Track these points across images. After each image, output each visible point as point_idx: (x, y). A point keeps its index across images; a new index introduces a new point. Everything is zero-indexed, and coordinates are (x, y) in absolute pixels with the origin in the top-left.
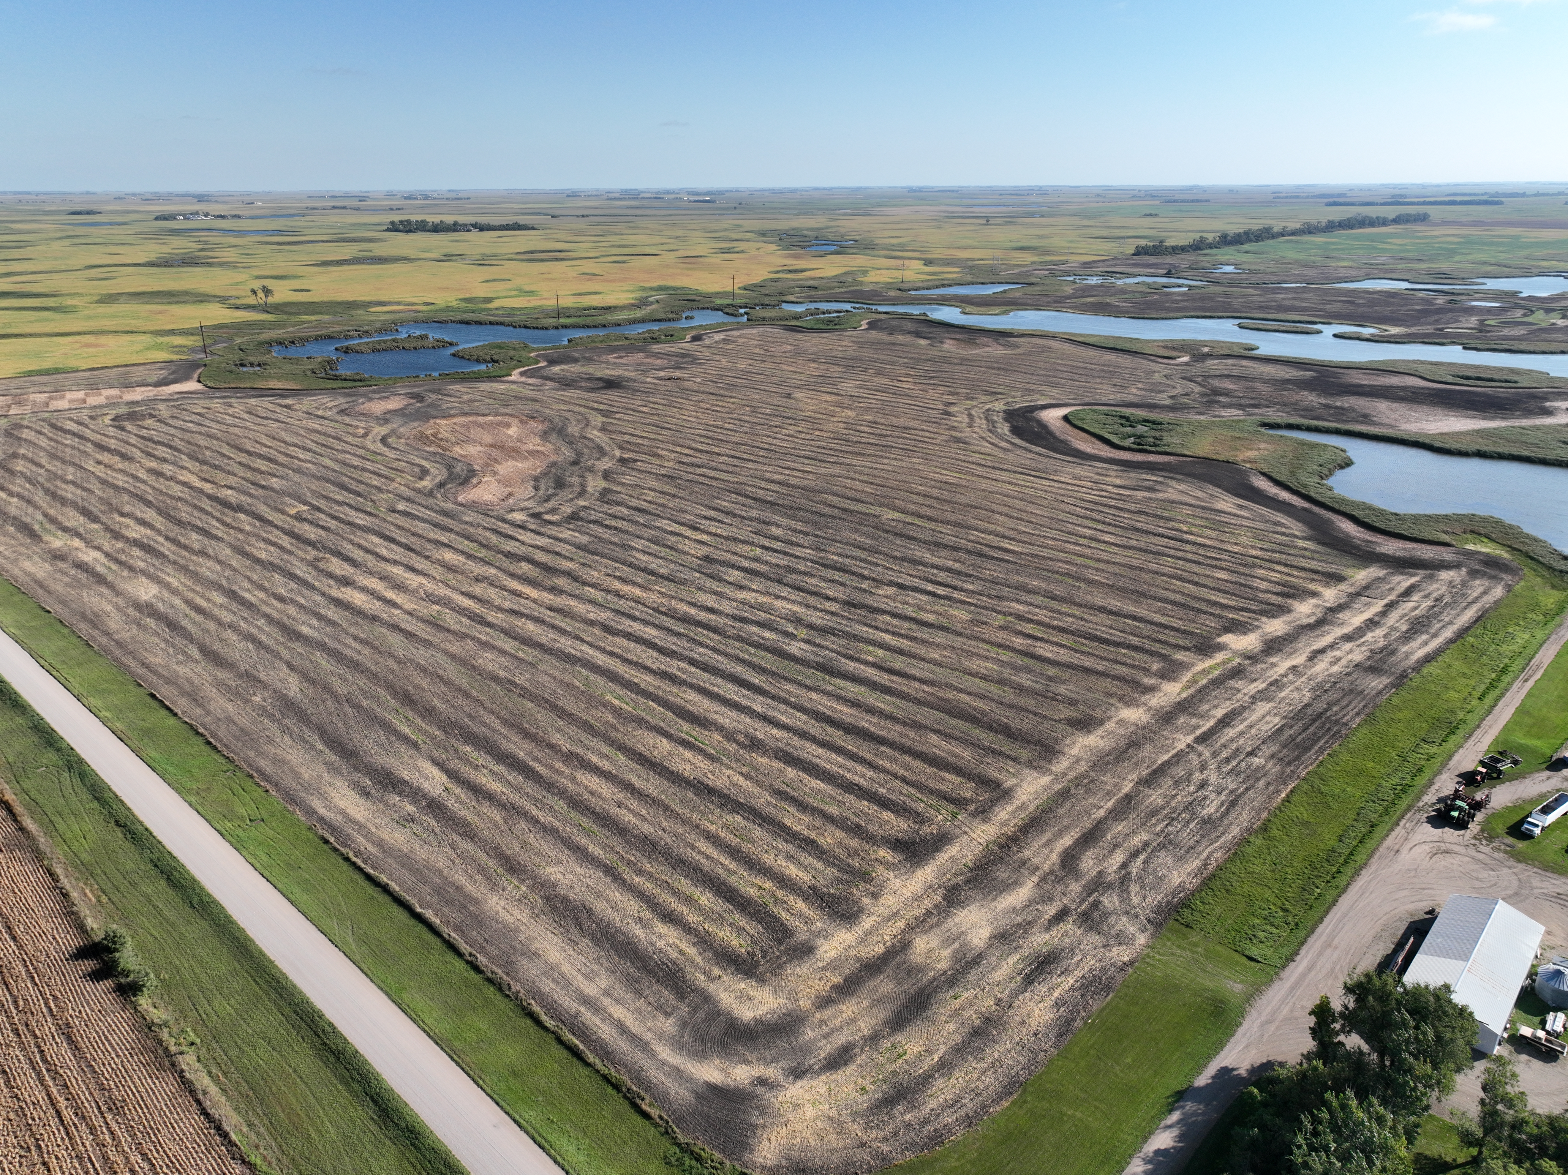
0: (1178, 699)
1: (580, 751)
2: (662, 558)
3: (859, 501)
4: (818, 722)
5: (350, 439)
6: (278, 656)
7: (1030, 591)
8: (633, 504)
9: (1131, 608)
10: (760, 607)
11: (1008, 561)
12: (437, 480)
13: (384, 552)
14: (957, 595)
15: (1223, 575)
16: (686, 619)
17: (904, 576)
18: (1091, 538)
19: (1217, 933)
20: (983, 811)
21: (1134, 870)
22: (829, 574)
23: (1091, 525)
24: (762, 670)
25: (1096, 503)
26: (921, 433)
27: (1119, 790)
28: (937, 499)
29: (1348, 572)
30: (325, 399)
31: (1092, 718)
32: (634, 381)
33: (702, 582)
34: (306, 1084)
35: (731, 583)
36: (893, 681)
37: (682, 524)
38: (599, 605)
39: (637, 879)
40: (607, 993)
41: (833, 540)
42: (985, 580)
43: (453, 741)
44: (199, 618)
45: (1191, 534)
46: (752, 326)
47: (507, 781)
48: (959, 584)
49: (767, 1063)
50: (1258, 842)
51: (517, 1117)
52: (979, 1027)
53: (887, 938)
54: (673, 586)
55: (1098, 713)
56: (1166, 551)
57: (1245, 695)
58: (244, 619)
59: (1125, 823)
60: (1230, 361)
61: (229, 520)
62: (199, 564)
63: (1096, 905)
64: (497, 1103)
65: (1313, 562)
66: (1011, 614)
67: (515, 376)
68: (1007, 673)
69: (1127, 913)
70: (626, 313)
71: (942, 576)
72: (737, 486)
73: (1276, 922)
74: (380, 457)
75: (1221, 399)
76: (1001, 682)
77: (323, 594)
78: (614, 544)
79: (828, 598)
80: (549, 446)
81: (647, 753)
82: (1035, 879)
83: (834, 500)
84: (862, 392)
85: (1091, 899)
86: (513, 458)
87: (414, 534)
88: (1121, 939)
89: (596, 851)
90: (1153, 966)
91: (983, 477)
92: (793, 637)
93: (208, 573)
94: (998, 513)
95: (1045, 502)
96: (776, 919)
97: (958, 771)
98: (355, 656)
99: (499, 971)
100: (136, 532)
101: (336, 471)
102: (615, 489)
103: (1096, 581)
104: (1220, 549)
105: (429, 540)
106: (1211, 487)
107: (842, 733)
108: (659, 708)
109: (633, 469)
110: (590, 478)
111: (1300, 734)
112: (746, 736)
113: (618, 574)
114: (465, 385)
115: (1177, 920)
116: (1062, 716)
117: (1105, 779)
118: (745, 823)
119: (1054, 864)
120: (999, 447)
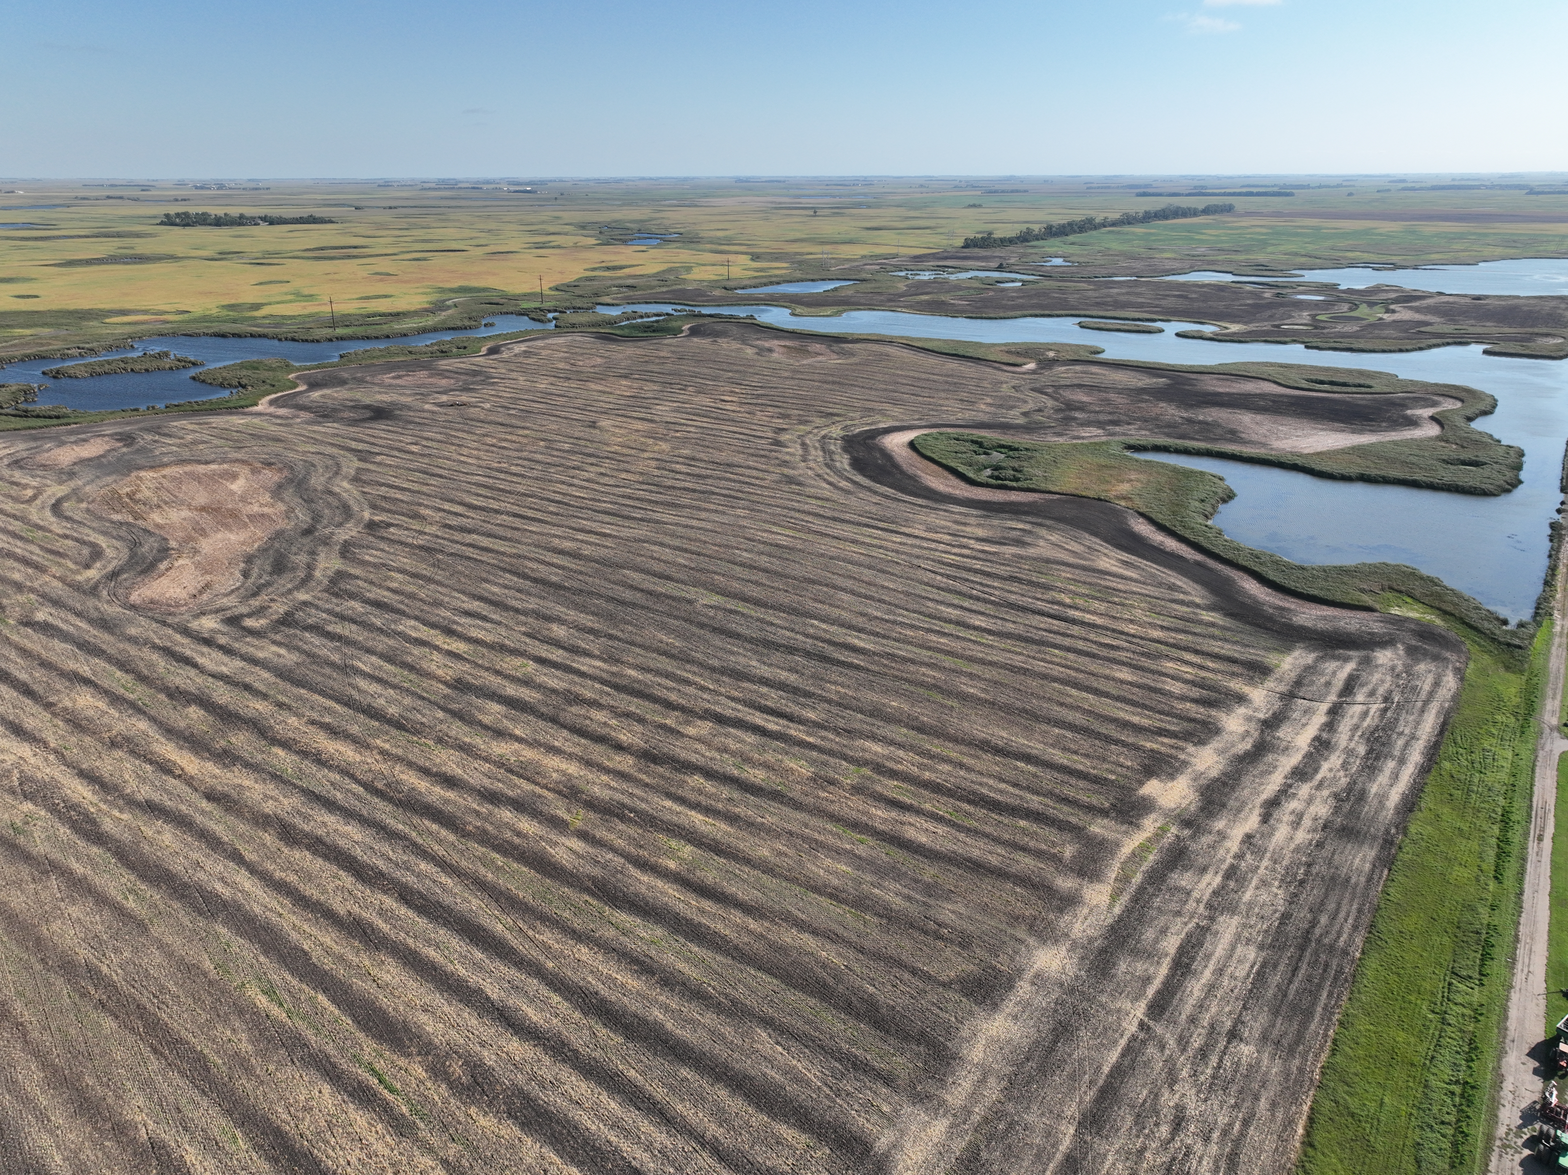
0: (1110, 921)
2: (394, 687)
3: (669, 578)
4: (585, 1015)
5: (10, 506)
7: (890, 719)
8: (372, 596)
9: (1022, 741)
10: (524, 772)
11: (857, 668)
12: (110, 568)
14: (793, 731)
15: (1125, 674)
16: (409, 803)
17: (723, 700)
18: (958, 623)
22: (623, 702)
23: (956, 602)
24: (511, 904)
25: (958, 567)
26: (747, 472)
27: (1056, 1146)
28: (766, 571)
29: (1271, 659)
31: (997, 975)
32: (409, 408)
33: (444, 727)
35: (486, 727)
37: (433, 626)
38: (285, 782)
41: (632, 643)
42: (829, 701)
45: (1076, 608)
46: (559, 335)
48: (795, 710)
54: (402, 737)
55: (1003, 963)
56: (1051, 637)
60: (1078, 368)
65: (1227, 646)
66: (866, 763)
67: (263, 406)
68: (867, 881)
70: (416, 319)
71: (774, 698)
72: (515, 561)
74: (40, 533)
75: (1077, 415)
78: (332, 665)
79: (619, 747)
80: (281, 507)
81: (290, 1129)
83: (636, 577)
84: (680, 418)
86: (227, 527)
87: (42, 663)
91: (823, 535)
92: (562, 827)
94: (842, 590)
97: (802, 1117)
102: (353, 571)
103: (972, 696)
104: (1114, 631)
105: (63, 674)
106: (1087, 536)
107: (621, 1040)
108: (332, 1008)
109: (383, 538)
110: (323, 555)
111: (1290, 982)
112: (466, 1063)
113: (327, 719)
114: (194, 420)
116: (953, 974)
117: (1030, 1119)
120: (838, 488)
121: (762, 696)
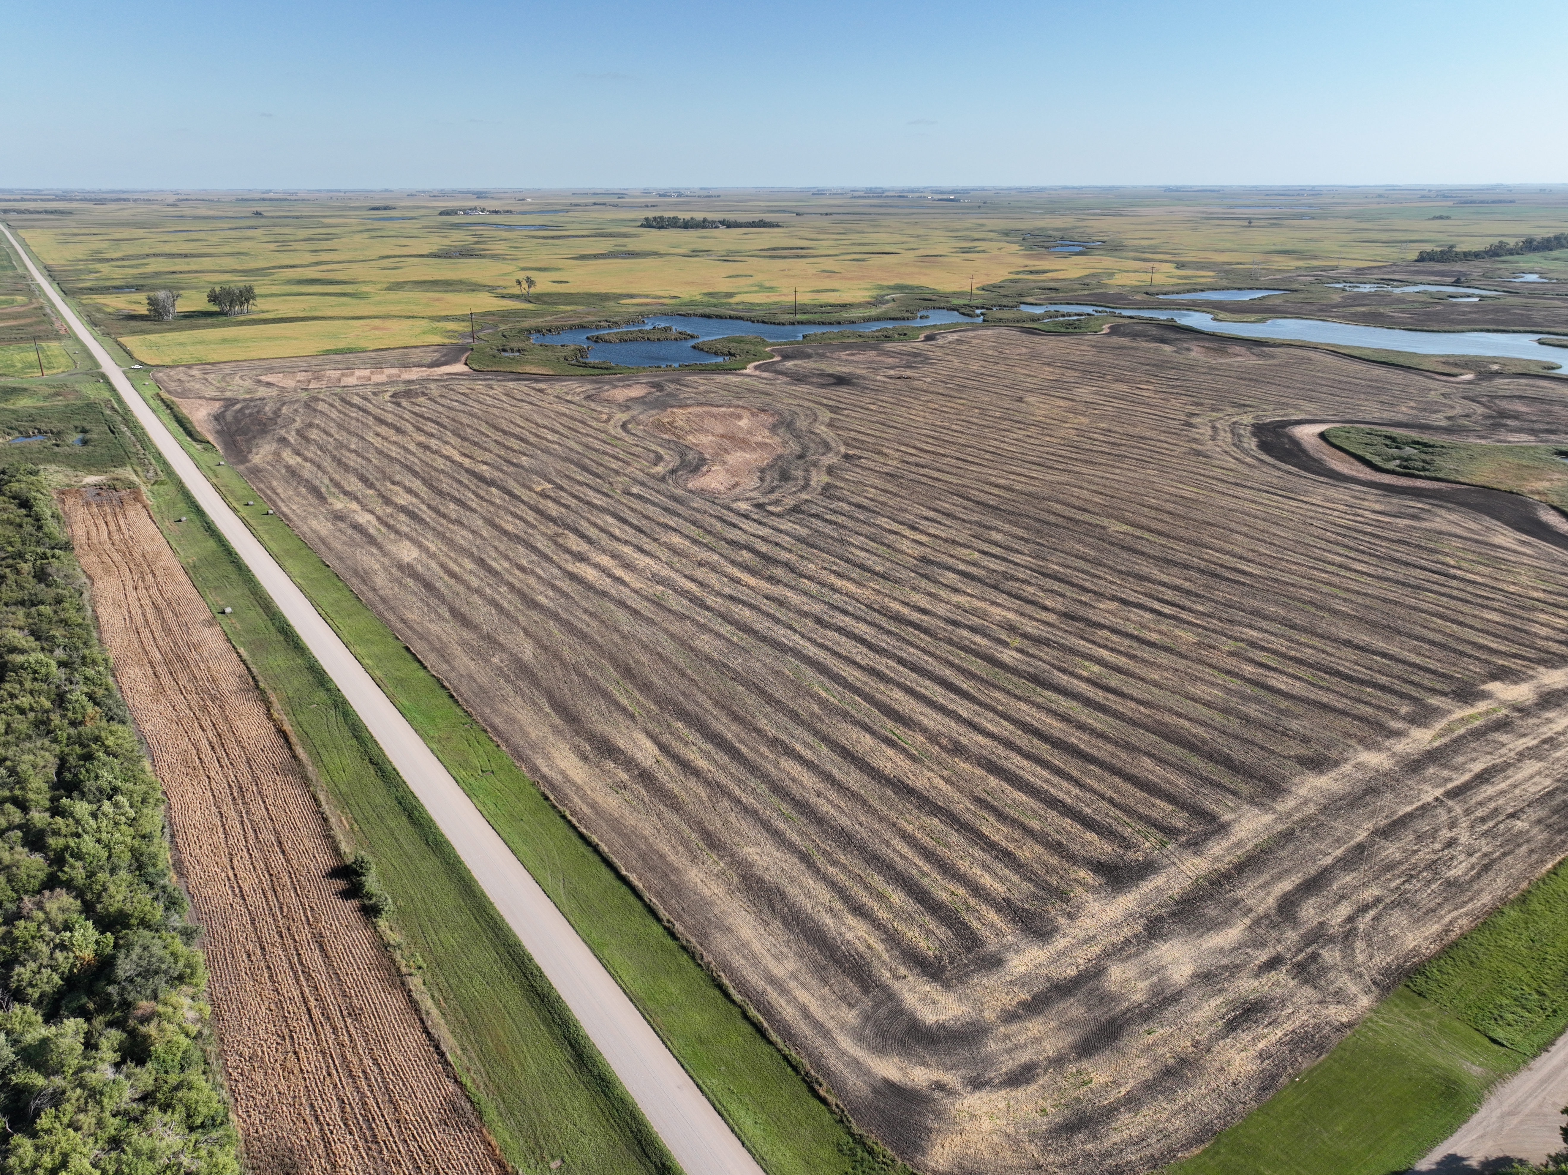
0: (1428, 747)
1: (785, 738)
2: (878, 556)
3: (1085, 510)
4: (1025, 733)
5: (594, 424)
6: (516, 622)
7: (1266, 618)
8: (854, 501)
9: (1381, 644)
10: (974, 612)
11: (1244, 584)
12: (670, 467)
13: (617, 532)
14: (1184, 615)
15: (1495, 617)
16: (897, 618)
17: (1128, 591)
18: (1340, 566)
19: (1456, 1007)
20: (1196, 844)
21: (1362, 926)
22: (1048, 583)
23: (1342, 552)
24: (971, 676)
25: (1350, 529)
26: (1159, 444)
27: (1351, 838)
28: (1171, 513)
30: (574, 385)
31: (1327, 759)
32: (865, 378)
33: (916, 582)
34: (513, 1020)
35: (946, 586)
36: (1107, 699)
37: (901, 523)
38: (814, 597)
39: (831, 870)
40: (794, 976)
41: (1055, 549)
42: (1217, 602)
43: (667, 716)
44: (451, 582)
45: (1460, 569)
46: (987, 328)
47: (714, 759)
48: (1188, 604)
49: (947, 1069)
50: (1513, 914)
51: (700, 1083)
52: (1172, 1067)
53: (1081, 961)
54: (887, 584)
55: (1333, 754)
56: (1428, 585)
57: (1510, 750)
58: (490, 585)
59: (1354, 874)
60: (1523, 381)
61: (482, 493)
62: (455, 532)
63: (1314, 957)
64: (683, 1066)
66: (1242, 640)
67: (750, 369)
68: (1233, 701)
69: (1350, 970)
70: (862, 310)
71: (1169, 595)
72: (960, 488)
73: (1529, 1005)
74: (619, 442)
75: (1509, 422)
76: (1226, 711)
77: (560, 568)
78: (833, 538)
79: (1045, 608)
80: (778, 439)
81: (849, 747)
82: (1248, 921)
83: (1059, 508)
84: (1098, 399)
85: (1309, 950)
86: (742, 449)
87: (645, 517)
88: (1340, 997)
89: (794, 837)
90: (1376, 1031)
91: (1223, 493)
92: (1005, 644)
93: (461, 541)
94: (1237, 532)
95: (1290, 524)
96: (967, 927)
97: (1171, 798)
98: (584, 628)
99: (693, 940)
100: (404, 499)
101: (580, 453)
102: (838, 484)
103: (1343, 612)
104: (1493, 588)
105: (658, 524)
106: (1488, 519)
107: (1049, 747)
108: (865, 703)
109: (857, 466)
110: (814, 472)
112: (950, 740)
113: (834, 568)
114: (703, 376)
115: (1408, 986)
116: (1292, 753)
117: (1336, 825)
118: (942, 826)
119: (1270, 908)
120: (1243, 463)
121: (1160, 592)
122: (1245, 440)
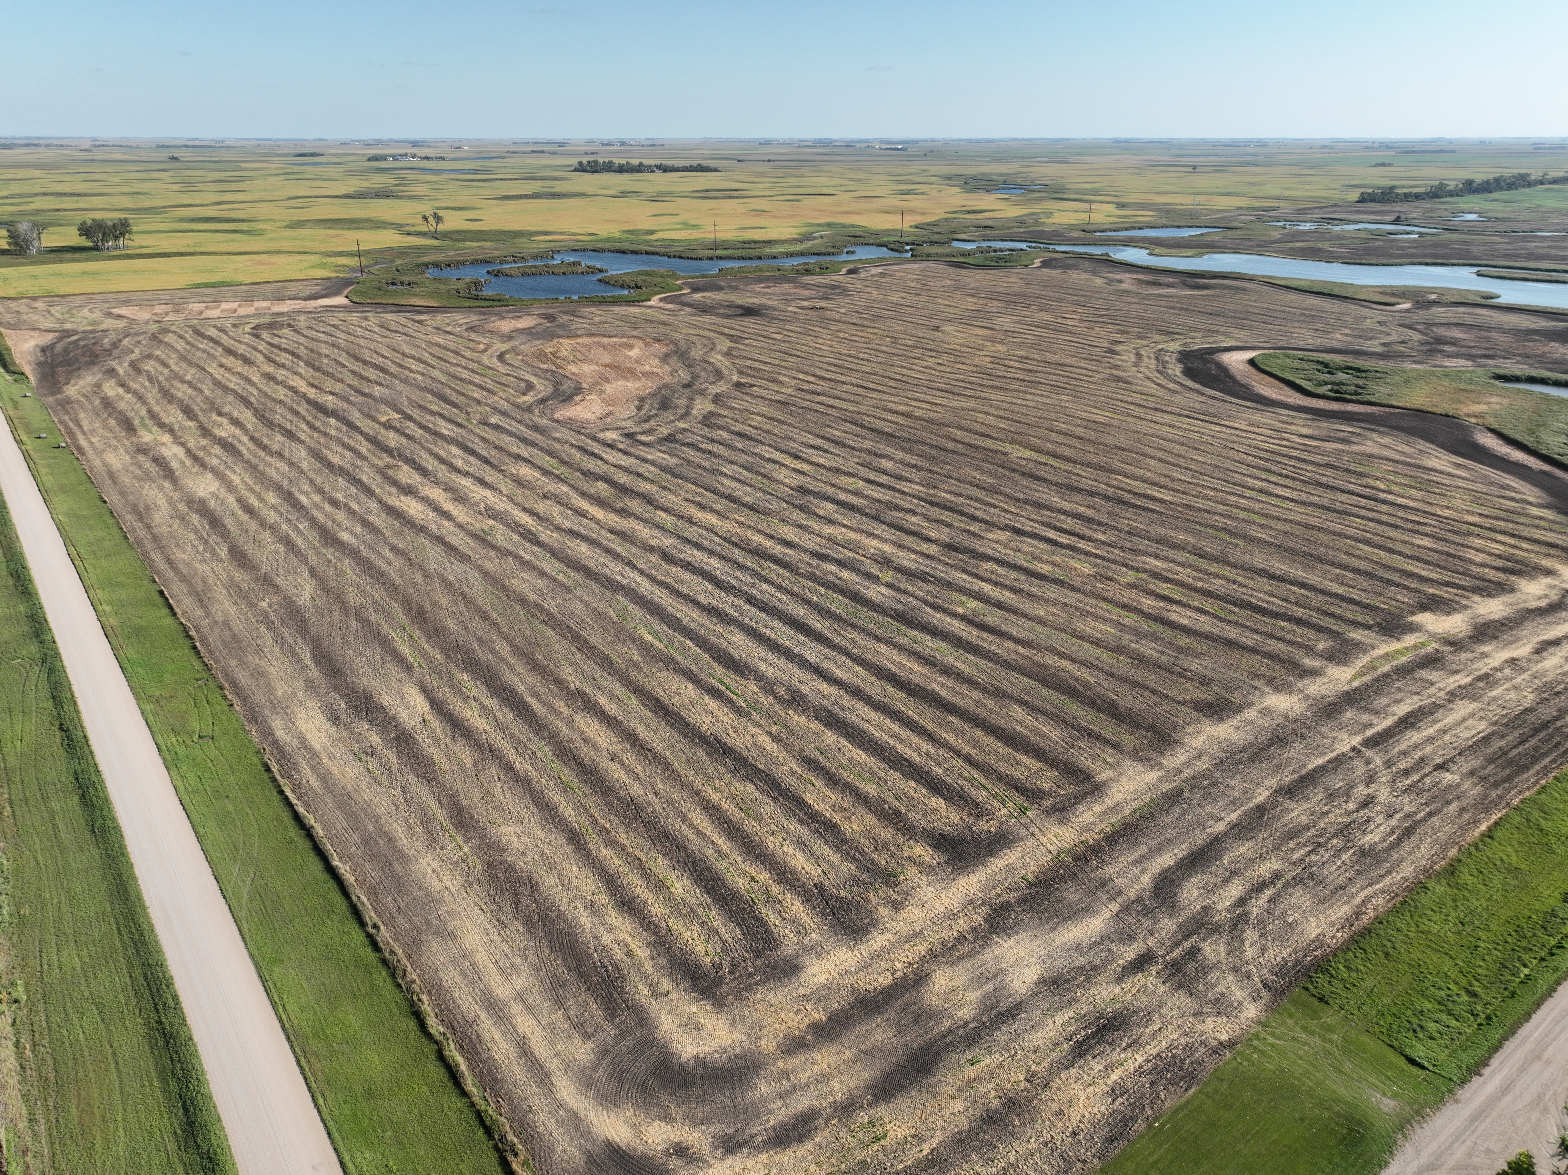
0: (1347, 688)
1: (589, 690)
2: (750, 486)
3: (988, 436)
4: (879, 679)
5: (468, 354)
6: (305, 560)
7: (1173, 546)
8: (736, 429)
9: (1300, 573)
10: (847, 545)
11: (1153, 511)
12: (540, 396)
13: (459, 464)
14: (1083, 545)
15: (1426, 542)
16: (758, 553)
17: (1023, 520)
18: (1261, 491)
19: (1365, 1015)
20: (1062, 809)
21: (1255, 911)
22: (936, 513)
23: (1264, 476)
24: (829, 615)
25: (1274, 453)
26: (1077, 371)
27: (1250, 799)
28: (1081, 438)
30: (461, 318)
31: (1228, 703)
32: (775, 309)
33: (787, 513)
34: (119, 1071)
35: (820, 517)
36: (982, 639)
37: (783, 452)
38: (666, 531)
39: (605, 852)
40: (521, 997)
41: (950, 477)
42: (1120, 531)
43: (452, 667)
44: (244, 517)
45: (1390, 493)
46: (914, 262)
47: (495, 718)
48: (1088, 532)
49: (695, 1123)
50: (1439, 889)
51: (347, 1158)
52: (996, 1111)
53: (899, 966)
54: (754, 516)
55: (1237, 698)
56: (1355, 510)
57: (1440, 689)
58: (288, 520)
59: (1250, 844)
60: (1461, 309)
61: (317, 424)
62: (270, 465)
63: (1193, 953)
64: (329, 1134)
65: (1550, 534)
66: (1145, 571)
67: (654, 301)
68: (1127, 639)
69: (1235, 969)
70: (786, 246)
71: (1069, 523)
72: (854, 415)
73: (1457, 1010)
74: (491, 372)
75: (1446, 348)
76: (1117, 650)
77: (380, 501)
78: (703, 468)
79: (928, 540)
80: (667, 368)
81: (665, 700)
82: (1115, 907)
83: (959, 434)
84: (1019, 328)
85: (1187, 944)
86: (626, 378)
87: (496, 447)
88: (1221, 1006)
89: (567, 811)
90: (1262, 1052)
91: (1140, 418)
92: (875, 579)
93: (274, 474)
94: (1150, 457)
95: (1210, 449)
96: (761, 922)
97: (1039, 754)
98: (384, 566)
99: (400, 952)
100: (225, 430)
101: (442, 383)
102: (722, 412)
103: (1260, 539)
104: (1425, 512)
105: (510, 454)
106: (1422, 442)
107: (904, 695)
108: (696, 648)
109: (747, 394)
110: (699, 401)
111: (1515, 747)
112: (788, 689)
113: (698, 499)
114: (601, 308)
115: (1307, 989)
116: (1189, 698)
117: (1232, 782)
118: (757, 794)
119: (1144, 890)
120: (1165, 388)
121: (1058, 521)
122: (1170, 366)
